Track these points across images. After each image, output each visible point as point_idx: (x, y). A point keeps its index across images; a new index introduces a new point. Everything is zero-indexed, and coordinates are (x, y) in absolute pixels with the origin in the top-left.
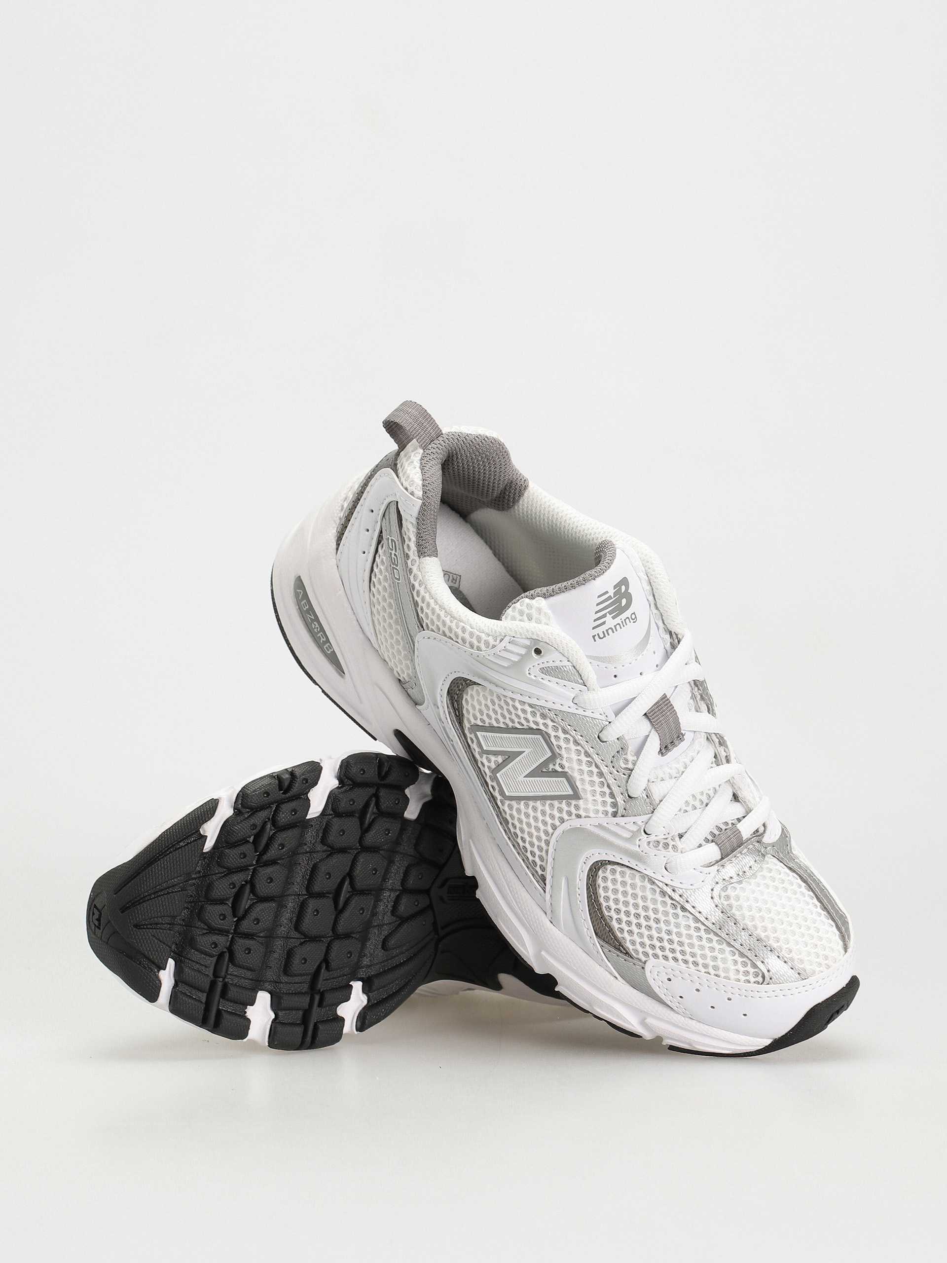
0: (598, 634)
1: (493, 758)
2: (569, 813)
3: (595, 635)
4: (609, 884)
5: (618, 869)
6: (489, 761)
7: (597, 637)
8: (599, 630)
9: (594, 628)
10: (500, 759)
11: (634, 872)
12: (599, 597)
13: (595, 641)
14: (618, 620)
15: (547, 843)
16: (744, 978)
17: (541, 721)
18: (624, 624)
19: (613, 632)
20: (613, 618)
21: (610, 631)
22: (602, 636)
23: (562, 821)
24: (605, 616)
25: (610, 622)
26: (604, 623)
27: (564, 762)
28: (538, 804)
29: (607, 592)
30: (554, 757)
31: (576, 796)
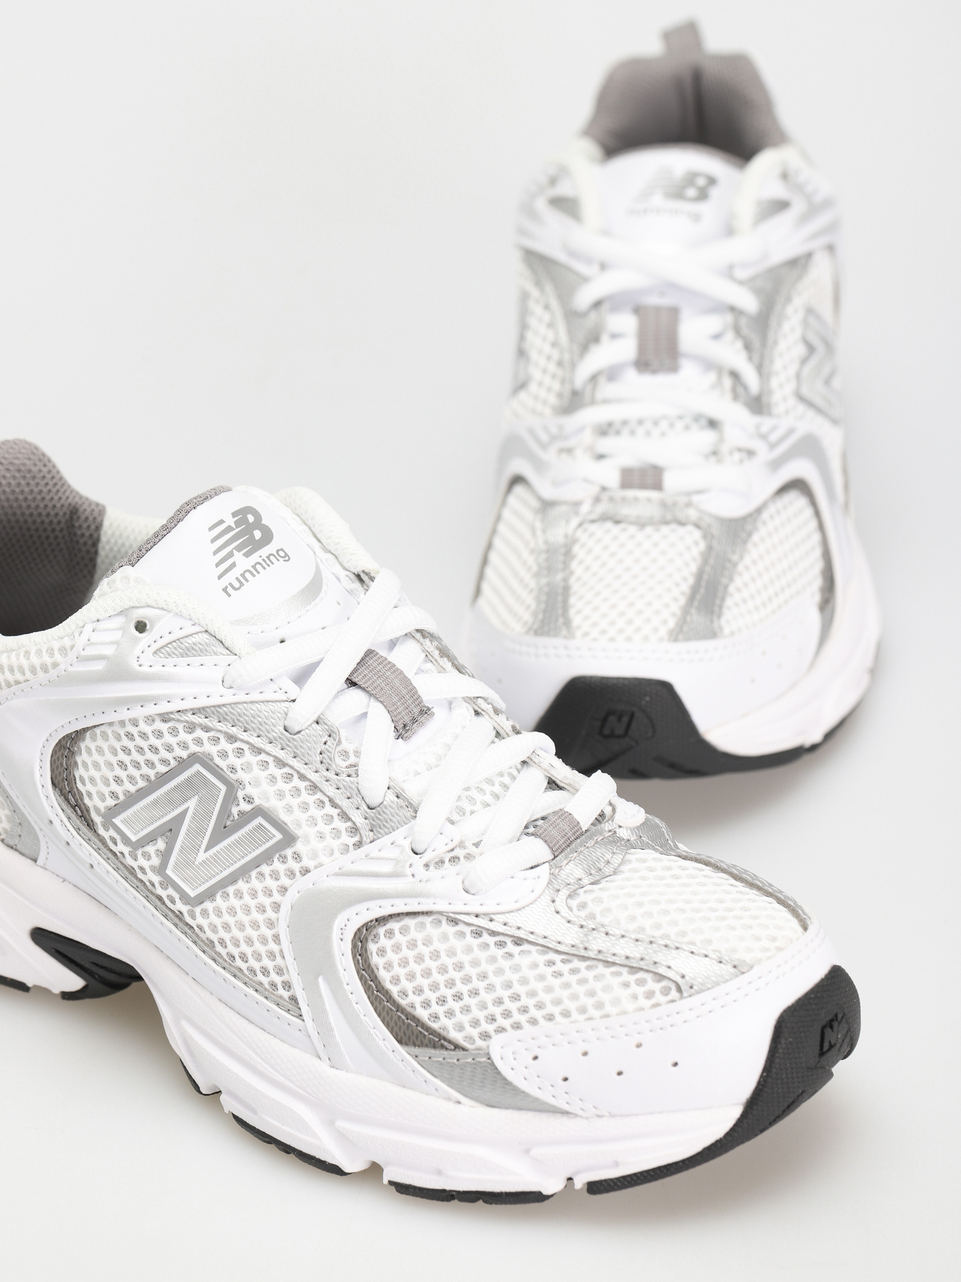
0: (230, 584)
1: (151, 849)
2: (291, 874)
3: (227, 587)
4: (391, 956)
5: (394, 925)
6: (147, 856)
7: (230, 590)
8: (231, 577)
9: (220, 577)
10: (161, 844)
11: (420, 919)
12: (211, 529)
13: (229, 596)
14: (255, 558)
15: (277, 938)
16: (649, 1003)
17: (188, 738)
18: (268, 562)
19: (254, 575)
20: (247, 555)
21: (247, 575)
22: (237, 585)
23: (284, 890)
24: (230, 555)
25: (243, 562)
26: (233, 565)
27: (250, 790)
28: (241, 885)
29: (221, 522)
30: (232, 788)
31: (289, 839)
